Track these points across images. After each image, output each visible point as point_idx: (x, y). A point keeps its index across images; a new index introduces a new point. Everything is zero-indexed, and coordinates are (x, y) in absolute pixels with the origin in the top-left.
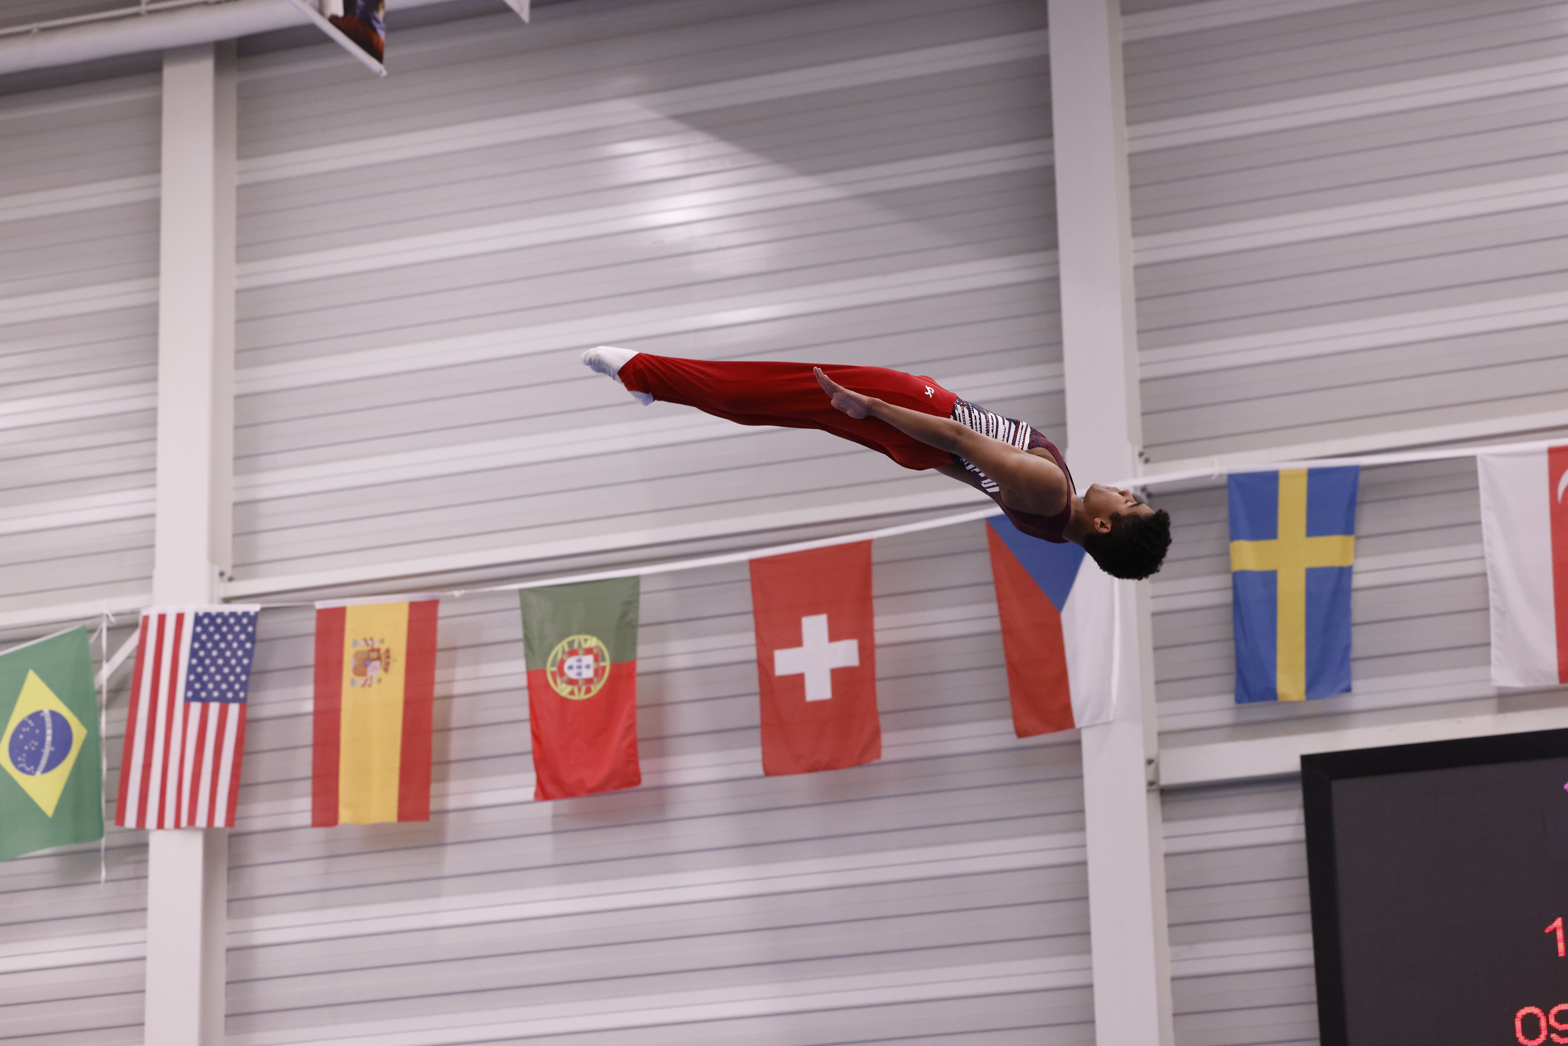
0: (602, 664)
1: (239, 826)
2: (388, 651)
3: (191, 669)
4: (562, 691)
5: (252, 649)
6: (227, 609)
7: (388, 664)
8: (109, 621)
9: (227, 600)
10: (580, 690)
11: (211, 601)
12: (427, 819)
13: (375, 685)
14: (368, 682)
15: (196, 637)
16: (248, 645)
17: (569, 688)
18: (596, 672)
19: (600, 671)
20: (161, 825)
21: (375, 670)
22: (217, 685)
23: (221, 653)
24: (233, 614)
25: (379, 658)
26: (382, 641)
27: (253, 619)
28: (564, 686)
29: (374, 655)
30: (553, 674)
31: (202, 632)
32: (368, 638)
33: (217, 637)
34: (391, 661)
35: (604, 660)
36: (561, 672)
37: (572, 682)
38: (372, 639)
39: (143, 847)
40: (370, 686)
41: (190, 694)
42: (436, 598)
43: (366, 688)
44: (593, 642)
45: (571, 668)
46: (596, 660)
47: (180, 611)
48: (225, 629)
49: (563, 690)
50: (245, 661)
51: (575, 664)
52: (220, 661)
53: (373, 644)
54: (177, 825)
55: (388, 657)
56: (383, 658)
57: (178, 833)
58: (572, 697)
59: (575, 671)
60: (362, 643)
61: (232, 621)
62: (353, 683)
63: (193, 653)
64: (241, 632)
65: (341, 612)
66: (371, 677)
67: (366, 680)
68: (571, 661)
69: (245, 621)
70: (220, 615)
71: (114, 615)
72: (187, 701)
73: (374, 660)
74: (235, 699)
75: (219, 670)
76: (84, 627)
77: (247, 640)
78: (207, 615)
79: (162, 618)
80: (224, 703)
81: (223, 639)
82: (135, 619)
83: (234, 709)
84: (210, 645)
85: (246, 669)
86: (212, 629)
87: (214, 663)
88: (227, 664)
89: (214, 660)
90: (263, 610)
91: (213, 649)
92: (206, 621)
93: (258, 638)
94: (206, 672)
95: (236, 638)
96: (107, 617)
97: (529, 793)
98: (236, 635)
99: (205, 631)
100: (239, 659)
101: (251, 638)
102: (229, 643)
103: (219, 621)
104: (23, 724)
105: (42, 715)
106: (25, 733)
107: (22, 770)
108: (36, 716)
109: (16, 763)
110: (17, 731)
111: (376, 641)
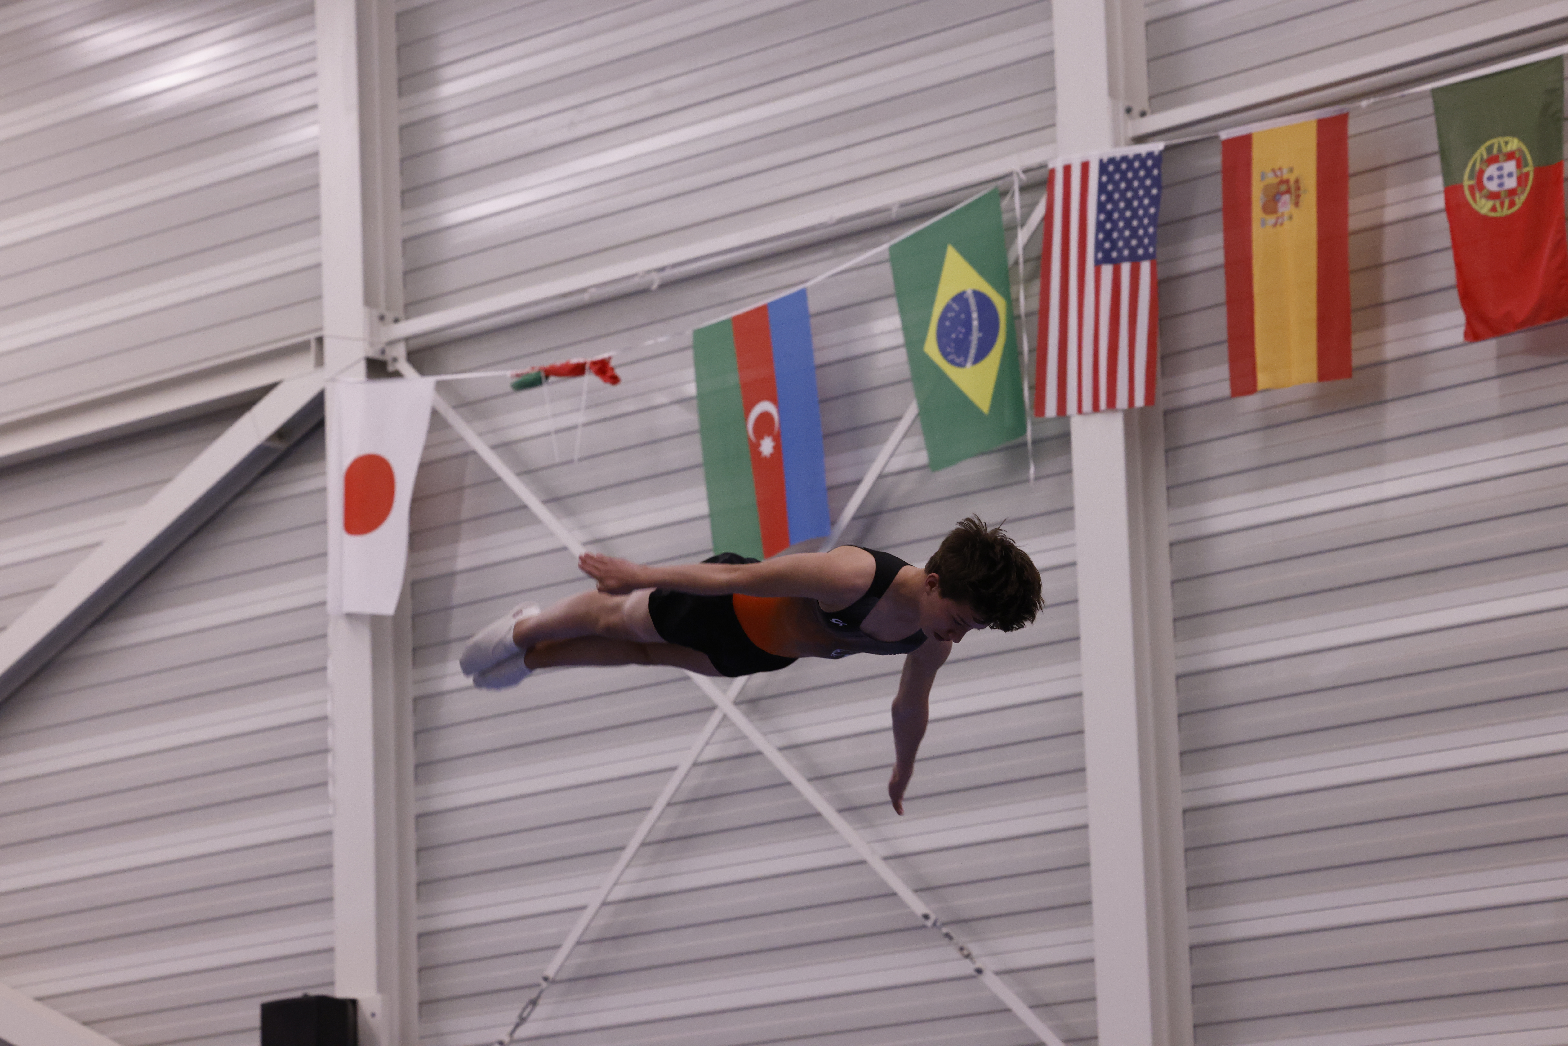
0: (1525, 170)
1: (1162, 403)
2: (1297, 181)
3: (1100, 226)
4: (1481, 208)
5: (1159, 195)
6: (1132, 151)
7: (1298, 196)
8: (1020, 179)
9: (1140, 139)
10: (1502, 204)
11: (1116, 144)
12: (1349, 375)
13: (1286, 223)
14: (1280, 221)
15: (1102, 188)
16: (1154, 191)
17: (1490, 204)
18: (1519, 180)
19: (1523, 179)
20: (1080, 411)
21: (1286, 205)
22: (1127, 241)
23: (1129, 203)
24: (1137, 157)
25: (1288, 191)
26: (1291, 170)
27: (1158, 159)
28: (1483, 201)
29: (1283, 188)
30: (1471, 188)
31: (1108, 182)
32: (1276, 168)
33: (1123, 185)
34: (1301, 192)
35: (1527, 165)
36: (1480, 186)
37: (1493, 196)
38: (1280, 169)
39: (1065, 438)
40: (1282, 224)
41: (1100, 255)
42: (1345, 111)
43: (1278, 227)
44: (1514, 144)
45: (1490, 178)
46: (1519, 166)
47: (1085, 160)
48: (1130, 175)
49: (1483, 207)
50: (1152, 210)
51: (1496, 174)
52: (1128, 214)
53: (1282, 174)
54: (1096, 408)
55: (1298, 188)
56: (1293, 190)
57: (1097, 418)
58: (1493, 215)
59: (1496, 181)
60: (1271, 174)
61: (1137, 164)
62: (1263, 223)
63: (1101, 207)
64: (1146, 177)
65: (1246, 141)
66: (1283, 214)
67: (1278, 218)
68: (1491, 170)
69: (1150, 163)
70: (1124, 159)
71: (1026, 171)
72: (1098, 263)
73: (1284, 193)
74: (1146, 256)
75: (1128, 223)
76: (996, 189)
77: (1152, 186)
78: (1112, 160)
79: (1067, 169)
80: (1135, 261)
81: (1129, 187)
82: (1043, 174)
83: (1145, 267)
84: (1116, 196)
85: (1154, 220)
86: (1117, 177)
87: (1122, 217)
88: (1135, 216)
89: (1122, 213)
90: (1167, 149)
91: (1120, 199)
92: (1111, 168)
93: (1165, 181)
94: (1115, 227)
95: (1142, 185)
96: (1018, 174)
97: (1458, 335)
98: (1142, 181)
99: (1111, 180)
100: (1146, 209)
101: (1157, 182)
102: (1135, 191)
103: (1124, 166)
104: (948, 308)
105: (965, 296)
106: (950, 319)
107: (952, 362)
108: (960, 298)
109: (945, 354)
110: (943, 318)
111: (1285, 171)
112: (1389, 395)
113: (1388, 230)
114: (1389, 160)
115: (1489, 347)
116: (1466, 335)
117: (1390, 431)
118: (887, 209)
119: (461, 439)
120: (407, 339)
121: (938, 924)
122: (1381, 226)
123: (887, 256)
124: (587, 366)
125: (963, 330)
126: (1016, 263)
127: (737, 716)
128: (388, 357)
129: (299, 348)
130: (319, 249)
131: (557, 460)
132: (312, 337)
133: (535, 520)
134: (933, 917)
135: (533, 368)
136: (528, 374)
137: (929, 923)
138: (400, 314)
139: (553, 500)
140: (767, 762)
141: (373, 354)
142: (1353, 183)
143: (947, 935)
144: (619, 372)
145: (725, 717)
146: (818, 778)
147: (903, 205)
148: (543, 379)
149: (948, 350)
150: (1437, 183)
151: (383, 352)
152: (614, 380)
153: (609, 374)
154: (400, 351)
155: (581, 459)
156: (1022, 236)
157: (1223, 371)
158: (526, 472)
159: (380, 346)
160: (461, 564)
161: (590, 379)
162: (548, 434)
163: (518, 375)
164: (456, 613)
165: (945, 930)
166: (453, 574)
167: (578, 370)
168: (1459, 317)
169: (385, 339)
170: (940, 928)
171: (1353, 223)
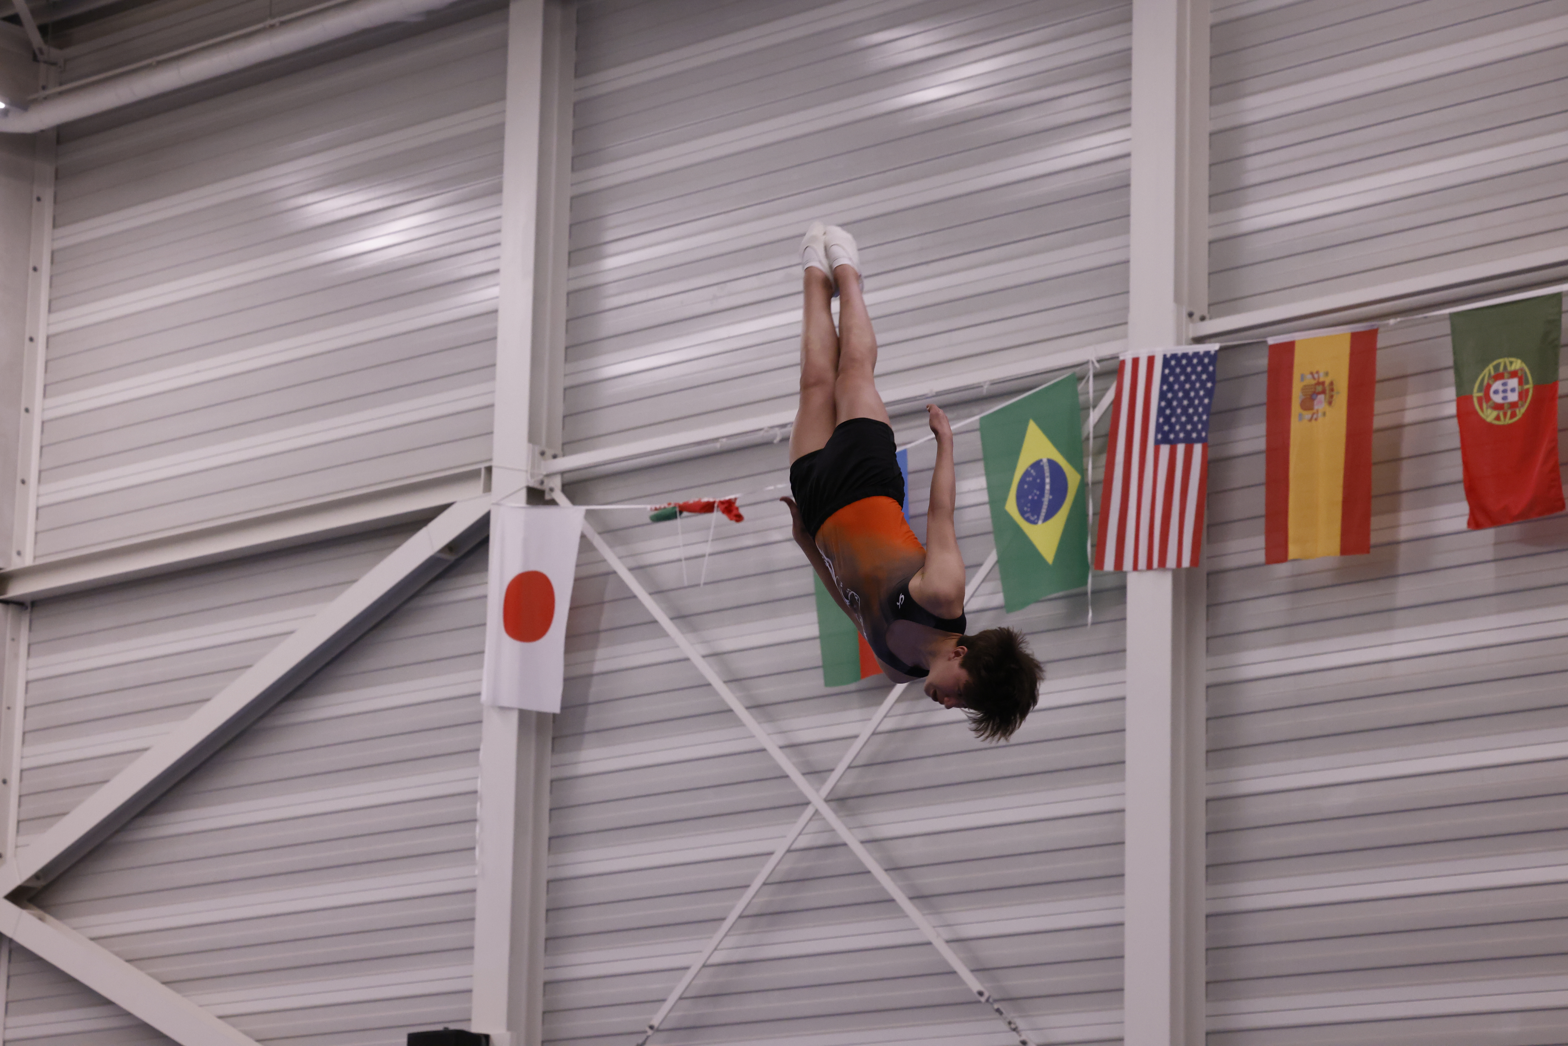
0: (1526, 387)
1: (1205, 566)
2: (1332, 384)
3: (1161, 412)
4: (1488, 416)
5: (1213, 388)
6: (1191, 349)
7: (1332, 397)
8: (1095, 367)
9: (1199, 340)
10: (1505, 414)
11: (1179, 343)
12: (1368, 552)
13: (1320, 419)
14: (1315, 416)
15: (1164, 379)
16: (1209, 385)
17: (1495, 413)
18: (1520, 394)
19: (1524, 394)
20: (1135, 568)
21: (1320, 404)
22: (1183, 425)
23: (1187, 394)
24: (1196, 354)
25: (1323, 392)
26: (1327, 374)
27: (1213, 358)
28: (1489, 411)
29: (1320, 388)
30: (1480, 400)
31: (1170, 374)
32: (1314, 371)
33: (1182, 378)
34: (1334, 393)
35: (1527, 383)
36: (1488, 398)
37: (1498, 407)
38: (1317, 372)
39: (1121, 590)
40: (1316, 419)
41: (1159, 436)
42: (1375, 327)
43: (1313, 421)
44: (1517, 364)
45: (1496, 392)
46: (1520, 383)
47: (1151, 354)
48: (1189, 369)
49: (1489, 416)
50: (1206, 401)
51: (1501, 388)
52: (1185, 402)
53: (1319, 377)
54: (1149, 566)
55: (1332, 390)
56: (1327, 392)
57: (1150, 575)
58: (1497, 423)
59: (1501, 395)
60: (1310, 376)
61: (1195, 361)
62: (1301, 417)
63: (1162, 396)
64: (1203, 372)
65: (1289, 347)
66: (1318, 411)
67: (1313, 414)
68: (1497, 385)
69: (1206, 360)
70: (1185, 355)
71: (1099, 361)
72: (1158, 443)
73: (1319, 393)
74: (1199, 440)
75: (1185, 410)
76: (1074, 374)
77: (1207, 380)
78: (1174, 356)
79: (1136, 361)
80: (1189, 444)
81: (1188, 380)
82: (1113, 364)
83: (1198, 448)
84: (1176, 387)
85: (1207, 409)
86: (1178, 370)
87: (1180, 405)
88: (1191, 404)
89: (1180, 401)
90: (1222, 349)
91: (1179, 390)
92: (1173, 363)
93: (1218, 377)
94: (1173, 413)
95: (1199, 378)
96: (1093, 363)
97: (1462, 523)
98: (1199, 375)
99: (1172, 372)
100: (1201, 400)
101: (1212, 377)
102: (1193, 384)
103: (1184, 362)
104: (1027, 474)
105: (1041, 463)
106: (1029, 483)
107: (1028, 520)
108: (1037, 465)
109: (1022, 513)
110: (1022, 481)
111: (1322, 374)
112: (1401, 571)
113: (1407, 430)
114: (1410, 371)
115: (1488, 534)
116: (1469, 524)
117: (1400, 602)
118: (979, 386)
119: (604, 560)
120: (562, 473)
121: (991, 1000)
122: (1400, 427)
123: (977, 426)
124: (716, 505)
125: (1038, 493)
126: (1088, 439)
127: (826, 811)
128: (546, 487)
129: (472, 475)
130: (493, 392)
131: (686, 584)
132: (482, 466)
133: (663, 634)
134: (986, 994)
135: (669, 504)
136: (665, 508)
137: (983, 999)
138: (559, 451)
139: (680, 617)
140: (851, 852)
141: (533, 484)
142: (1378, 387)
143: (998, 1010)
144: (742, 511)
145: (817, 812)
146: (893, 869)
147: (993, 383)
148: (678, 514)
149: (1025, 509)
150: (1450, 393)
151: (542, 483)
152: (739, 518)
153: (734, 512)
154: (556, 483)
155: (705, 584)
156: (1094, 416)
157: (1260, 541)
158: (657, 592)
159: (541, 477)
160: (598, 667)
161: (717, 516)
162: (679, 560)
163: (656, 509)
164: (591, 708)
165: (996, 1006)
166: (591, 675)
167: (708, 508)
168: (1464, 508)
169: (545, 473)
170: (992, 1004)
171: (1378, 422)
